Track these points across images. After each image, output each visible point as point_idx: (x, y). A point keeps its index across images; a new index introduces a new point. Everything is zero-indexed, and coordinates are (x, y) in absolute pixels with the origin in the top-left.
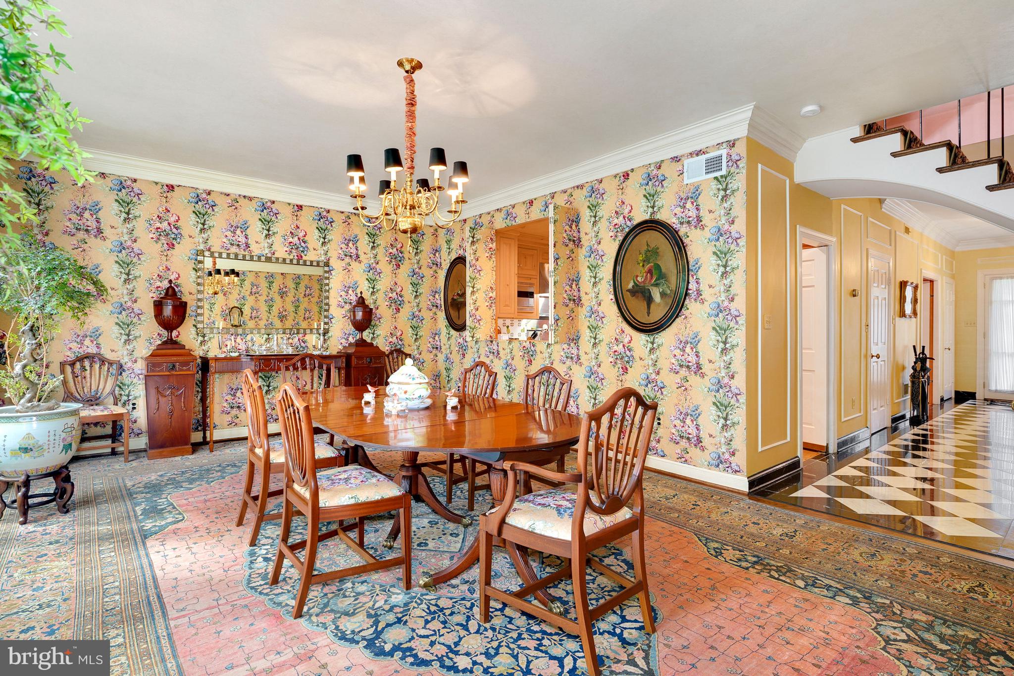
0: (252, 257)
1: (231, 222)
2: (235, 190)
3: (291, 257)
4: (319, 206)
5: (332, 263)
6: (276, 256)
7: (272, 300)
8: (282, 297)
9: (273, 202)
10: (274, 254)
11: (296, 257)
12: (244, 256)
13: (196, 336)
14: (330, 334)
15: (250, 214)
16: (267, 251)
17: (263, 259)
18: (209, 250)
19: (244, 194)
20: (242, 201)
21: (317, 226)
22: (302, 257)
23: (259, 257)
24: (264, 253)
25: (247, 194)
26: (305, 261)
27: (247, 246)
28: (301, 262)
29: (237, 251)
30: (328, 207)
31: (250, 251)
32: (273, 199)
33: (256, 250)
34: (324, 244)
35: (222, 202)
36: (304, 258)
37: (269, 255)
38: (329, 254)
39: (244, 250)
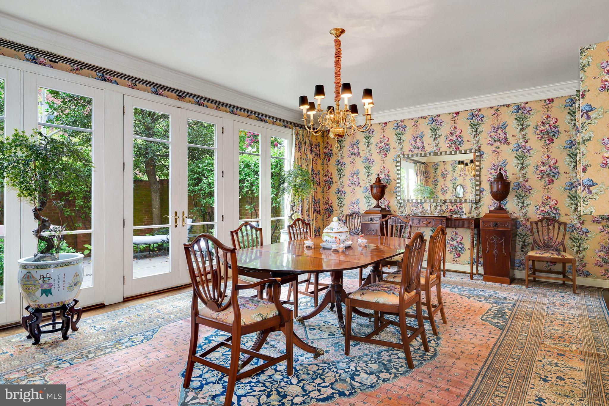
0: (425, 154)
1: (414, 135)
2: (415, 116)
3: (451, 150)
4: (472, 108)
5: (483, 149)
6: (441, 151)
7: (437, 180)
8: (443, 178)
9: (439, 116)
10: (439, 150)
11: (455, 149)
12: (421, 154)
13: (397, 204)
14: (481, 204)
15: (425, 128)
16: (435, 148)
17: (432, 154)
18: (403, 154)
19: (421, 116)
20: (420, 121)
21: (470, 123)
22: (459, 148)
23: (430, 154)
24: (433, 150)
25: (423, 116)
26: (461, 151)
27: (423, 147)
28: (458, 152)
29: (418, 152)
30: (478, 108)
31: (425, 151)
32: (438, 114)
33: (428, 149)
34: (476, 135)
35: (409, 124)
36: (461, 149)
37: (437, 151)
38: (480, 143)
39: (422, 151)
